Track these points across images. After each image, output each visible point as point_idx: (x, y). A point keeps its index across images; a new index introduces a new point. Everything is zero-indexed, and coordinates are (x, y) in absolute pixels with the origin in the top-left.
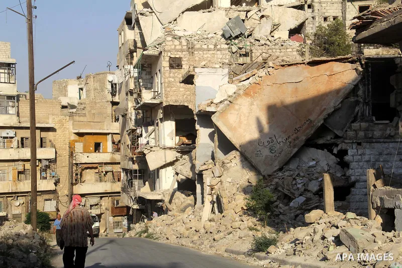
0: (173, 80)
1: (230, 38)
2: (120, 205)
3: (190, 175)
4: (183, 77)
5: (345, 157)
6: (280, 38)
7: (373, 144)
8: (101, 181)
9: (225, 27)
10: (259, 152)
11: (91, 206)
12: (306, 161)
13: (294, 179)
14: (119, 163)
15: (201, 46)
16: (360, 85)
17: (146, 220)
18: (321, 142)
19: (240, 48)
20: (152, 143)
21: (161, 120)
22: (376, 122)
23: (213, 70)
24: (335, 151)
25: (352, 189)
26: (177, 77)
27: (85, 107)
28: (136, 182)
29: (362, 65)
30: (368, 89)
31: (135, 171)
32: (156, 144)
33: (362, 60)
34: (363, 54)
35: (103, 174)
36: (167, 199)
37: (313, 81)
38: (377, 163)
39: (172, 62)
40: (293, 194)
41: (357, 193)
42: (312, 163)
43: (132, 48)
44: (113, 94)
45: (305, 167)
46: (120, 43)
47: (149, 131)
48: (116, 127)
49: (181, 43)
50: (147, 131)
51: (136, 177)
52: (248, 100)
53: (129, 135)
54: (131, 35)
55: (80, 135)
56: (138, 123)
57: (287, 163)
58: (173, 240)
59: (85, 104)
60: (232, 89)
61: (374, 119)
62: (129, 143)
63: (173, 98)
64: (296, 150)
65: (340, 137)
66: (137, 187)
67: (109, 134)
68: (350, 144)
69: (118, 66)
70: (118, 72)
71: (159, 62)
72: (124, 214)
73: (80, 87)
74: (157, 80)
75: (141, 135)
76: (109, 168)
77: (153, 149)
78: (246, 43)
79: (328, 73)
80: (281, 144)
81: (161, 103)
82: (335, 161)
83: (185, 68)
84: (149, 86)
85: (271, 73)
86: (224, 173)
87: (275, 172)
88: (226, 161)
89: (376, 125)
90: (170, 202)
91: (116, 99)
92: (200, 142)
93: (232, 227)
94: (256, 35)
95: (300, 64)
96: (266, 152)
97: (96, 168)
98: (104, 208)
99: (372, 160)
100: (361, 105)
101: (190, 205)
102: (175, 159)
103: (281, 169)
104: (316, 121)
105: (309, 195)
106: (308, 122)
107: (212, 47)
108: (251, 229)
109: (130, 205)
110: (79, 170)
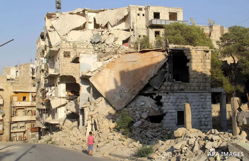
0: (65, 63)
1: (94, 43)
2: (35, 127)
3: (74, 110)
4: (72, 59)
5: (161, 100)
6: (118, 44)
7: (174, 93)
8: (26, 115)
9: (92, 38)
10: (114, 98)
11: (21, 127)
12: (139, 102)
13: (134, 112)
14: (35, 107)
15: (80, 46)
16: (167, 63)
17: (49, 134)
18: (146, 92)
19: (99, 48)
20: (53, 95)
21: (59, 83)
22: (176, 82)
23: (89, 55)
24: (154, 97)
25: (164, 117)
26: (68, 61)
27: (19, 80)
28: (44, 115)
29: (168, 53)
30: (171, 65)
31: (44, 109)
32: (55, 95)
33: (168, 50)
34: (169, 47)
35: (27, 112)
36: (61, 123)
37: (143, 60)
38: (176, 103)
39: (65, 54)
40: (135, 120)
41: (167, 119)
42: (142, 103)
43: (44, 49)
44: (33, 73)
45: (138, 105)
46: (37, 48)
47: (52, 89)
48: (34, 89)
49: (70, 44)
50: (51, 89)
51: (44, 113)
52: (108, 70)
53: (41, 91)
54: (43, 43)
55: (16, 93)
56: (46, 85)
57: (130, 103)
58: (69, 146)
59: (19, 78)
60: (100, 64)
61: (174, 80)
62: (41, 95)
63: (66, 72)
64: (134, 96)
65: (157, 90)
66: (44, 118)
67: (30, 92)
68: (163, 93)
69: (36, 59)
70: (36, 62)
71: (58, 54)
72: (36, 131)
73: (17, 70)
74: (57, 63)
75: (48, 91)
76: (30, 109)
77: (54, 98)
78: (102, 46)
79: (150, 57)
80: (126, 93)
81: (59, 74)
82: (154, 102)
83: (72, 57)
84: (52, 67)
85: (120, 57)
86: (96, 109)
87: (123, 108)
88: (96, 103)
89: (176, 84)
90: (63, 125)
91: (35, 76)
92: (82, 92)
93: (108, 139)
94: (107, 42)
95: (136, 52)
96: (118, 98)
97: (24, 109)
98: (27, 128)
99: (174, 101)
100: (168, 73)
101: (75, 126)
102: (65, 103)
103: (126, 107)
104: (145, 81)
105: (143, 120)
106: (140, 82)
107: (86, 47)
108: (120, 140)
109: (41, 127)
110: (15, 110)
